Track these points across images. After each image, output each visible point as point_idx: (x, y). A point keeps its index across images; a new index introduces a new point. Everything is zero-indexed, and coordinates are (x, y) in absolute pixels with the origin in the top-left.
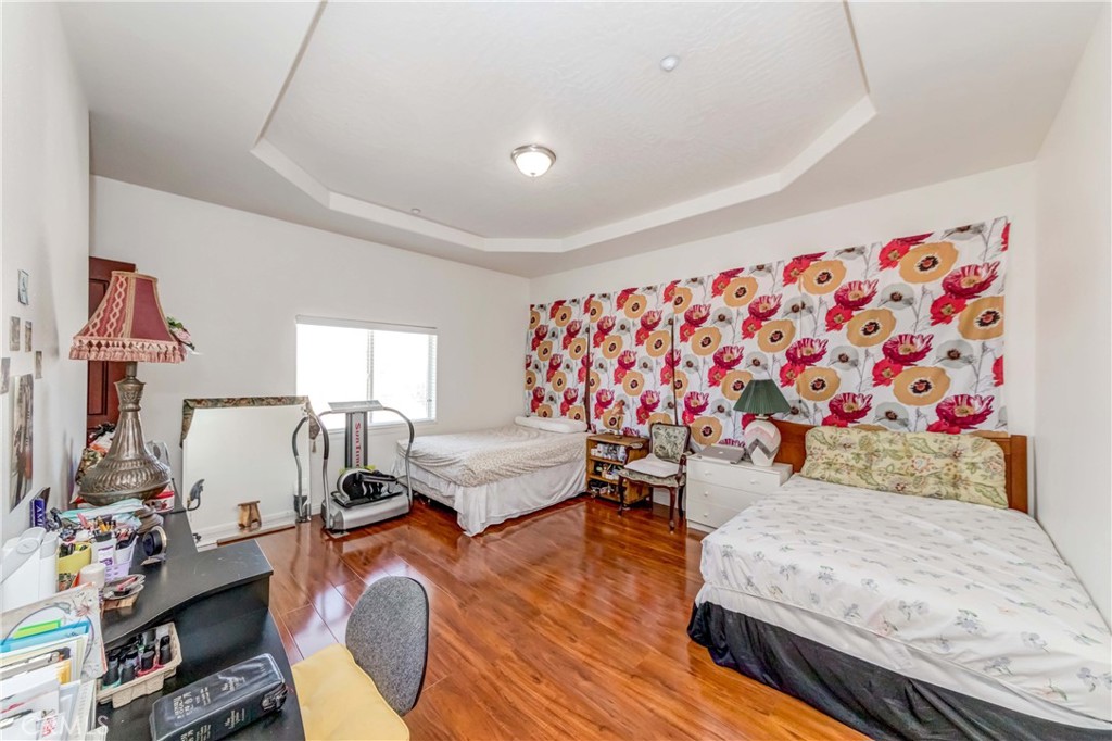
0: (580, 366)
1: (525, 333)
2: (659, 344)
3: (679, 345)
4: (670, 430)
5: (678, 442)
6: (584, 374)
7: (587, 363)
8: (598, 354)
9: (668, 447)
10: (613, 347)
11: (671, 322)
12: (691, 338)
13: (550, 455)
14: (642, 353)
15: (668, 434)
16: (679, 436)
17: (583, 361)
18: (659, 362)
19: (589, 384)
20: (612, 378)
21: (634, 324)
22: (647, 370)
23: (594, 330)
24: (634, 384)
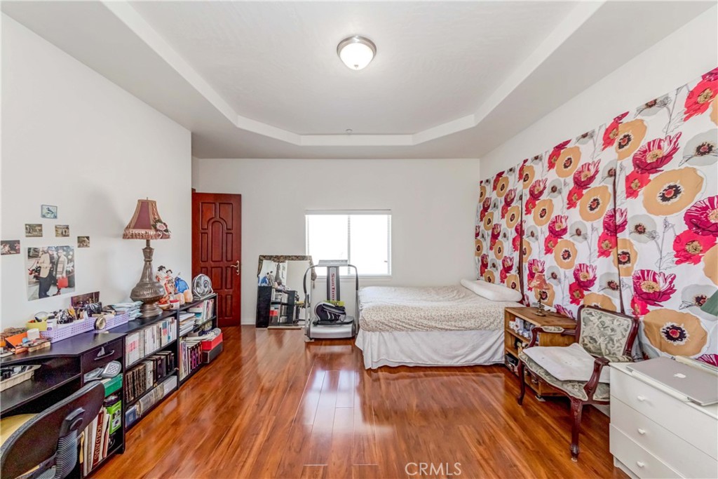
0: (514, 234)
1: (476, 206)
2: (595, 204)
3: (624, 203)
4: (607, 319)
5: (615, 339)
6: (518, 243)
7: (520, 231)
8: (530, 222)
9: (600, 340)
10: (542, 215)
11: (612, 173)
12: (642, 192)
13: (449, 318)
14: (574, 218)
15: (603, 323)
16: (619, 330)
17: (516, 230)
18: (595, 228)
19: (522, 253)
20: (543, 247)
21: (565, 184)
22: (580, 238)
23: (527, 197)
24: (567, 255)
